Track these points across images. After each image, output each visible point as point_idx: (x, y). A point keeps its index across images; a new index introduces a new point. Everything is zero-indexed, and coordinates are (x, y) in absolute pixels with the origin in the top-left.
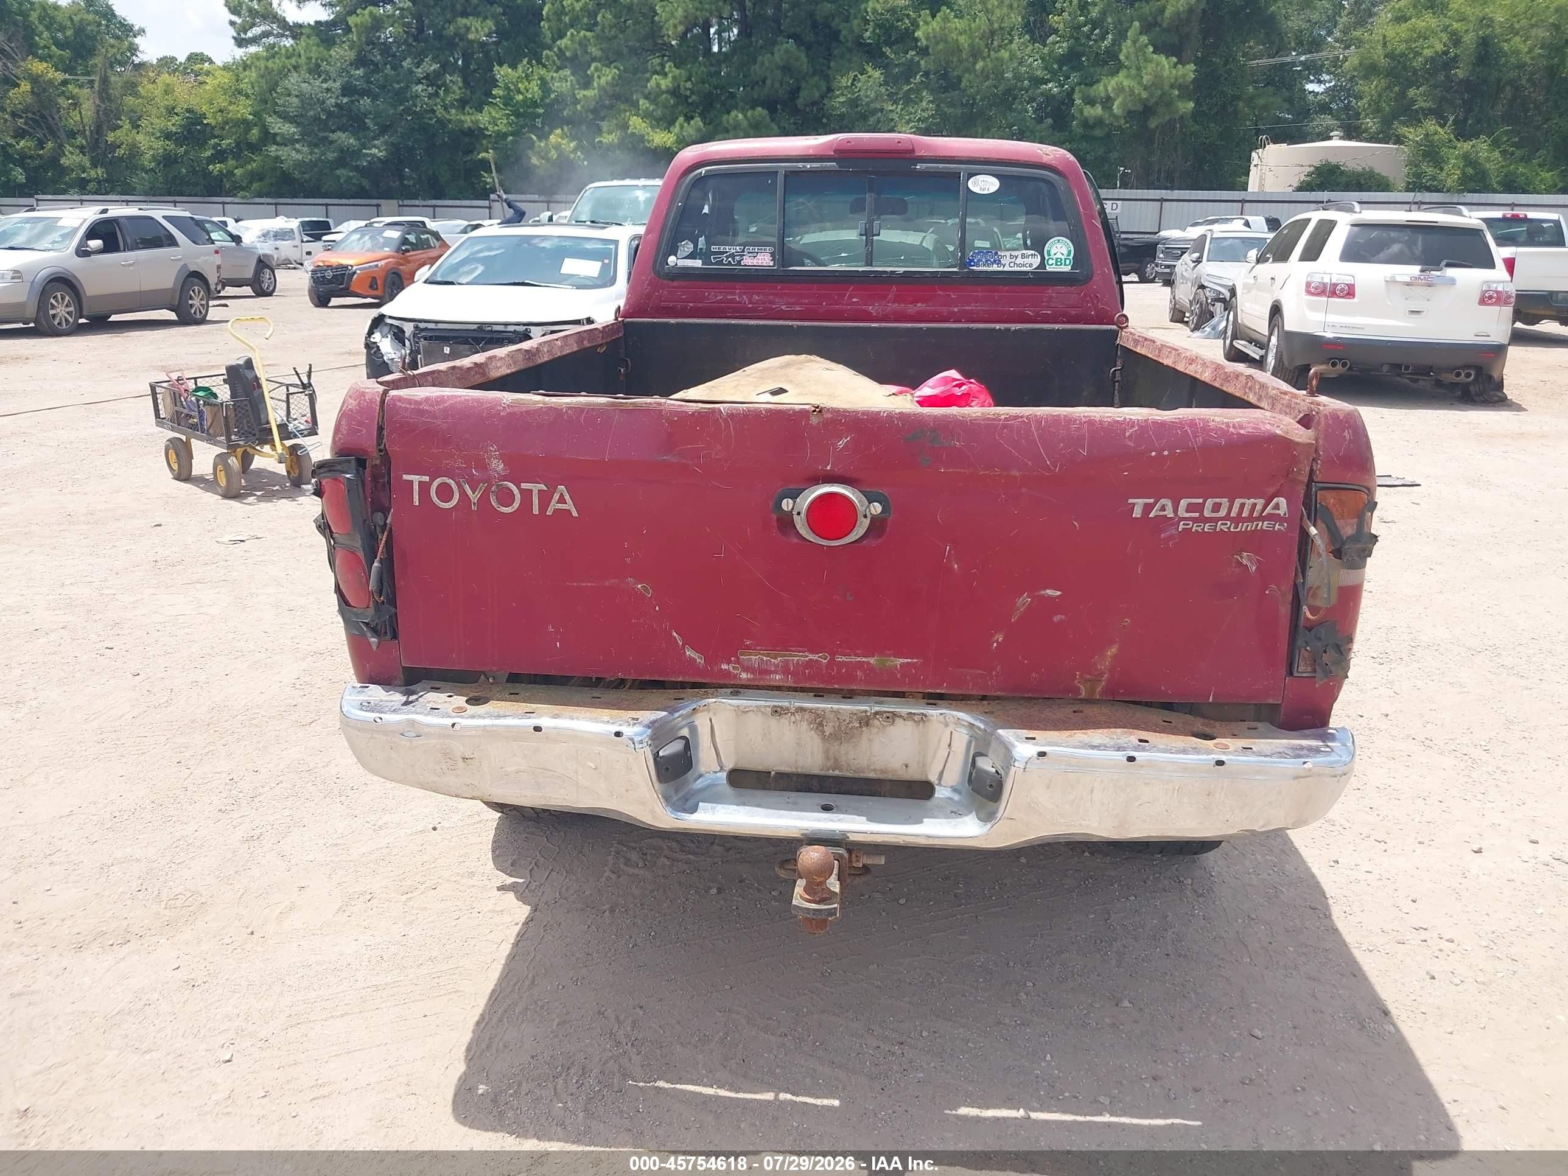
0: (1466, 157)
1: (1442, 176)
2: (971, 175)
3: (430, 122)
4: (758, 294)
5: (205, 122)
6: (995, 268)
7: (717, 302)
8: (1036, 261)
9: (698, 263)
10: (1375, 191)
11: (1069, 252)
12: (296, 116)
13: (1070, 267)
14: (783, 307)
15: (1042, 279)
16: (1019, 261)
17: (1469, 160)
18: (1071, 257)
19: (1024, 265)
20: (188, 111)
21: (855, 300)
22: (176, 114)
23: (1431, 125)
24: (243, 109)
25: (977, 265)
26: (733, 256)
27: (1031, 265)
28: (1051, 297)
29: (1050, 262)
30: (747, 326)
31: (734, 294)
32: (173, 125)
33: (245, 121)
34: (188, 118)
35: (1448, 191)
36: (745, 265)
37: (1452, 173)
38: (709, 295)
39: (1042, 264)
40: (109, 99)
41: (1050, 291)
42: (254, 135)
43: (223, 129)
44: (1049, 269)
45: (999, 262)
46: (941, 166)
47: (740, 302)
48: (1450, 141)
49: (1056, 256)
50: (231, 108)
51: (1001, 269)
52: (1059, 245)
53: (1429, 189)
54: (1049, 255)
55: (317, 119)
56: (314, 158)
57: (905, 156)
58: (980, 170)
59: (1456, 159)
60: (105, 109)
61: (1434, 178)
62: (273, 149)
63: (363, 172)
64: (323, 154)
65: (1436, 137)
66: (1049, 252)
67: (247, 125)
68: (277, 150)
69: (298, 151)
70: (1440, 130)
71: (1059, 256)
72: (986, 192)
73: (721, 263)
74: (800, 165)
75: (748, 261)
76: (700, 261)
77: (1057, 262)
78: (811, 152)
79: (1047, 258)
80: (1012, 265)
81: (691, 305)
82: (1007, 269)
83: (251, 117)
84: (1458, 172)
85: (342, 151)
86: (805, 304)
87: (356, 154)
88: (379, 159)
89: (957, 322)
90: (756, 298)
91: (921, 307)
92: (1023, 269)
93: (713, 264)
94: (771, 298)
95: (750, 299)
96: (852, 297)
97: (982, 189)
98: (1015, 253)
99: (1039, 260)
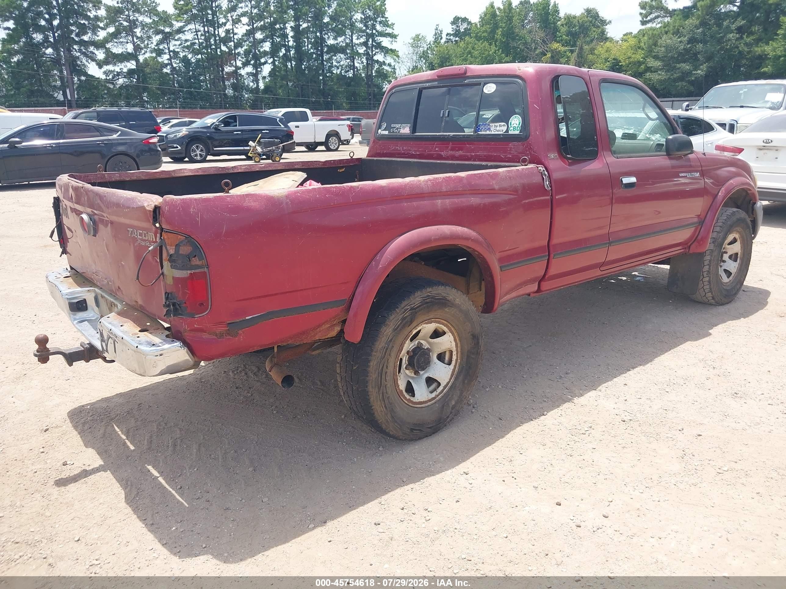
2: (485, 84)
3: (735, 53)
4: (405, 146)
5: (620, 64)
6: (488, 132)
7: (393, 150)
8: (505, 128)
9: (386, 133)
11: (520, 123)
12: (662, 57)
13: (519, 131)
14: (413, 152)
15: (507, 138)
16: (498, 128)
18: (520, 126)
19: (500, 131)
20: (614, 59)
21: (437, 149)
22: (609, 61)
24: (639, 56)
25: (481, 131)
26: (397, 129)
27: (502, 131)
28: (511, 148)
29: (511, 128)
30: (397, 161)
31: (398, 146)
32: (606, 67)
33: (639, 62)
34: (613, 63)
36: (402, 133)
38: (390, 147)
40: (582, 57)
41: (511, 145)
42: (642, 68)
43: (628, 66)
44: (510, 132)
45: (489, 129)
46: (474, 80)
47: (400, 150)
49: (514, 126)
50: (633, 56)
51: (490, 133)
52: (515, 120)
54: (511, 125)
55: (672, 57)
56: (667, 77)
57: (463, 75)
58: (489, 81)
60: (579, 62)
62: (648, 75)
63: (692, 83)
64: (672, 75)
66: (511, 123)
67: (640, 63)
68: (649, 75)
69: (659, 74)
71: (515, 125)
73: (393, 132)
74: (425, 84)
75: (402, 131)
76: (388, 132)
77: (514, 128)
78: (430, 78)
79: (509, 126)
80: (495, 130)
81: (385, 152)
82: (493, 133)
83: (642, 60)
85: (683, 73)
86: (420, 151)
87: (689, 73)
88: (701, 76)
89: (474, 160)
90: (405, 148)
91: (461, 153)
92: (499, 133)
93: (391, 133)
94: (409, 148)
95: (403, 148)
96: (435, 148)
97: (488, 91)
98: (496, 124)
99: (506, 128)
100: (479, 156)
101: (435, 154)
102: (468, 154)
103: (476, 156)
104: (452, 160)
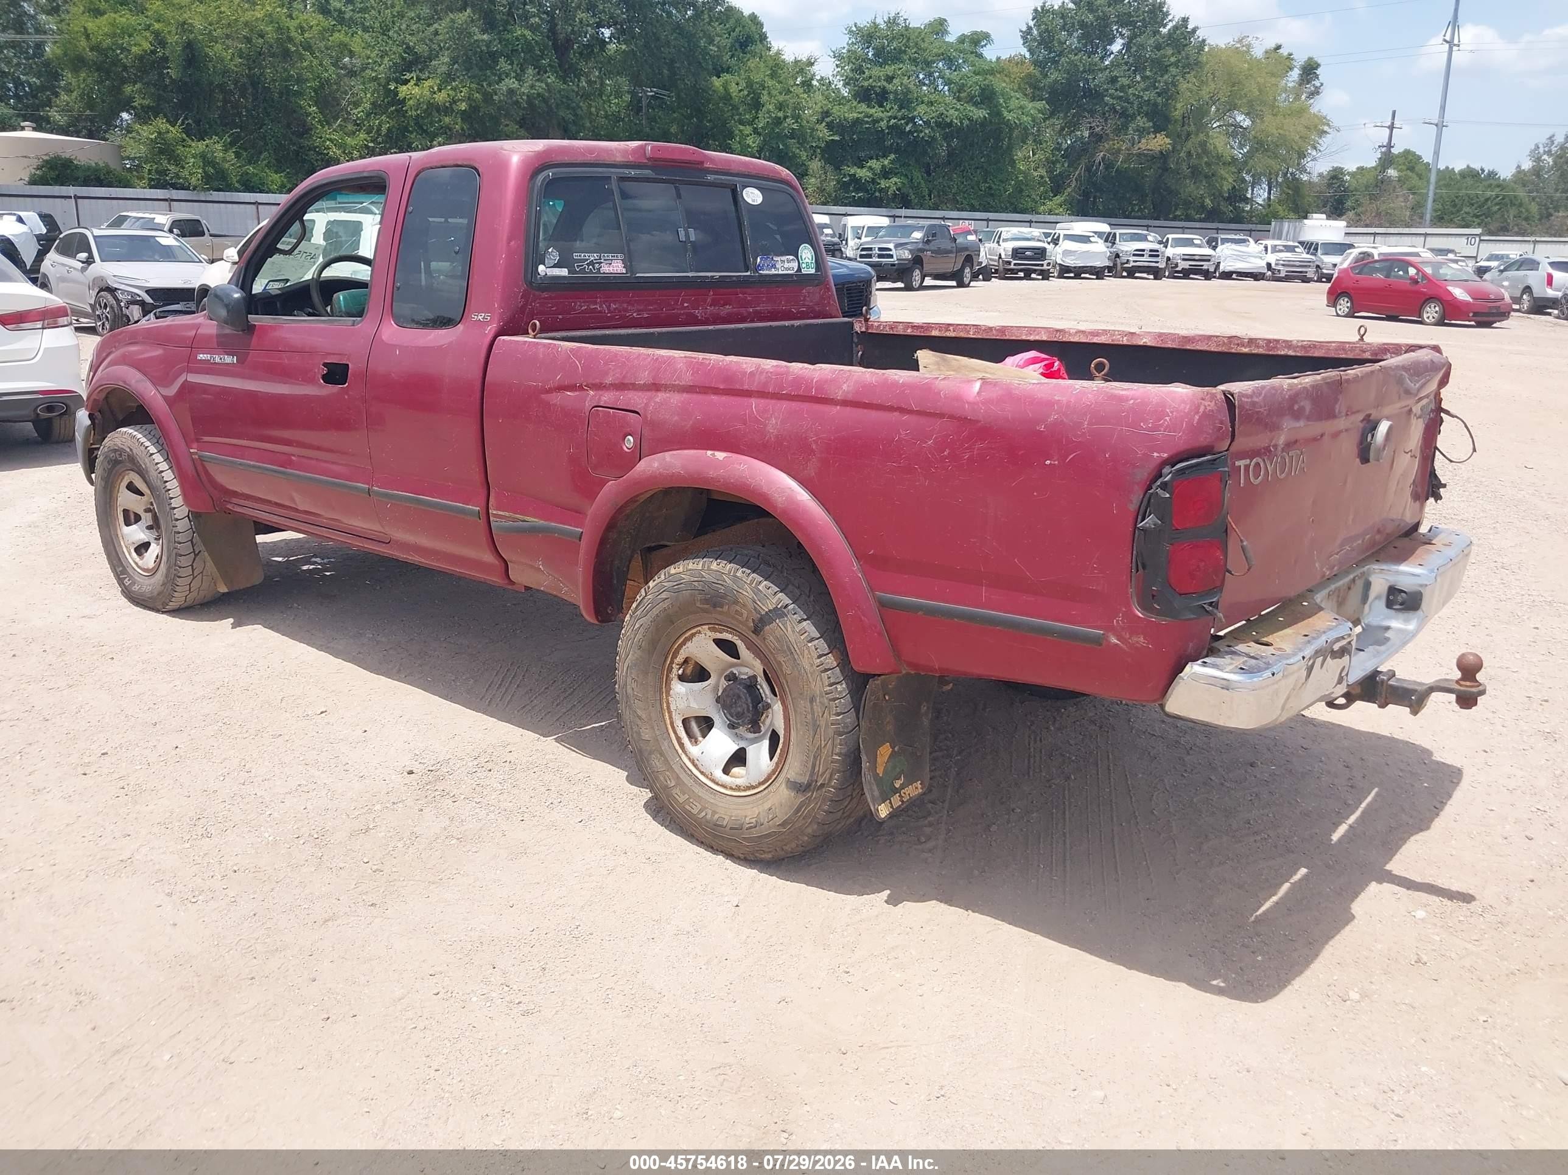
0: (203, 156)
1: (185, 173)
2: (743, 187)
4: (615, 302)
6: (773, 272)
7: (583, 312)
8: (795, 265)
9: (564, 272)
10: (117, 187)
11: (812, 257)
13: (814, 270)
14: (633, 315)
15: (801, 279)
16: (786, 265)
17: (206, 160)
18: (814, 262)
19: (789, 269)
21: (686, 305)
23: (161, 124)
25: (762, 269)
26: (592, 263)
27: (793, 268)
28: (805, 297)
29: (804, 265)
31: (595, 303)
35: (194, 189)
36: (604, 273)
37: (193, 172)
38: (575, 305)
39: (799, 269)
41: (806, 290)
44: (804, 271)
45: (773, 266)
46: (723, 177)
47: (600, 312)
48: (184, 140)
51: (776, 272)
52: (805, 251)
53: (175, 186)
54: (801, 260)
57: (698, 167)
58: (749, 182)
59: (193, 157)
61: (177, 176)
65: (170, 135)
66: (801, 256)
70: (172, 129)
71: (807, 260)
72: (755, 203)
73: (583, 271)
74: (627, 171)
75: (606, 269)
76: (566, 270)
77: (807, 265)
79: (800, 262)
80: (782, 268)
81: (560, 317)
82: (780, 272)
84: (200, 171)
86: (650, 310)
89: (752, 321)
90: (613, 306)
91: (728, 308)
92: (789, 272)
93: (577, 272)
94: (625, 305)
95: (609, 307)
96: (683, 302)
97: (754, 201)
98: (784, 258)
99: (797, 264)
100: (760, 312)
101: (683, 314)
102: (743, 310)
103: (755, 312)
104: (714, 323)
